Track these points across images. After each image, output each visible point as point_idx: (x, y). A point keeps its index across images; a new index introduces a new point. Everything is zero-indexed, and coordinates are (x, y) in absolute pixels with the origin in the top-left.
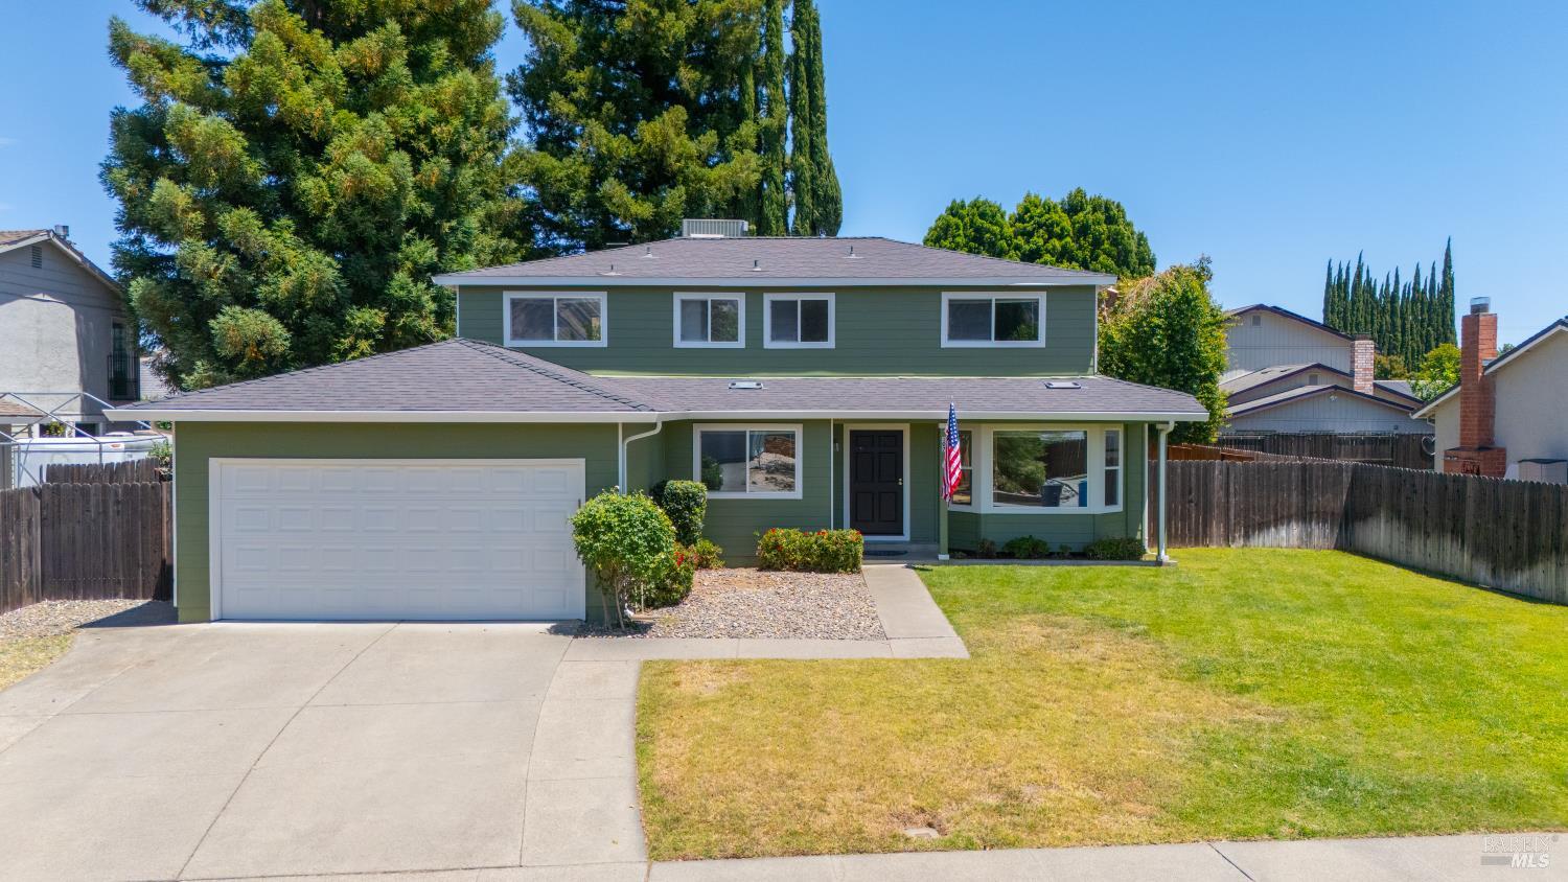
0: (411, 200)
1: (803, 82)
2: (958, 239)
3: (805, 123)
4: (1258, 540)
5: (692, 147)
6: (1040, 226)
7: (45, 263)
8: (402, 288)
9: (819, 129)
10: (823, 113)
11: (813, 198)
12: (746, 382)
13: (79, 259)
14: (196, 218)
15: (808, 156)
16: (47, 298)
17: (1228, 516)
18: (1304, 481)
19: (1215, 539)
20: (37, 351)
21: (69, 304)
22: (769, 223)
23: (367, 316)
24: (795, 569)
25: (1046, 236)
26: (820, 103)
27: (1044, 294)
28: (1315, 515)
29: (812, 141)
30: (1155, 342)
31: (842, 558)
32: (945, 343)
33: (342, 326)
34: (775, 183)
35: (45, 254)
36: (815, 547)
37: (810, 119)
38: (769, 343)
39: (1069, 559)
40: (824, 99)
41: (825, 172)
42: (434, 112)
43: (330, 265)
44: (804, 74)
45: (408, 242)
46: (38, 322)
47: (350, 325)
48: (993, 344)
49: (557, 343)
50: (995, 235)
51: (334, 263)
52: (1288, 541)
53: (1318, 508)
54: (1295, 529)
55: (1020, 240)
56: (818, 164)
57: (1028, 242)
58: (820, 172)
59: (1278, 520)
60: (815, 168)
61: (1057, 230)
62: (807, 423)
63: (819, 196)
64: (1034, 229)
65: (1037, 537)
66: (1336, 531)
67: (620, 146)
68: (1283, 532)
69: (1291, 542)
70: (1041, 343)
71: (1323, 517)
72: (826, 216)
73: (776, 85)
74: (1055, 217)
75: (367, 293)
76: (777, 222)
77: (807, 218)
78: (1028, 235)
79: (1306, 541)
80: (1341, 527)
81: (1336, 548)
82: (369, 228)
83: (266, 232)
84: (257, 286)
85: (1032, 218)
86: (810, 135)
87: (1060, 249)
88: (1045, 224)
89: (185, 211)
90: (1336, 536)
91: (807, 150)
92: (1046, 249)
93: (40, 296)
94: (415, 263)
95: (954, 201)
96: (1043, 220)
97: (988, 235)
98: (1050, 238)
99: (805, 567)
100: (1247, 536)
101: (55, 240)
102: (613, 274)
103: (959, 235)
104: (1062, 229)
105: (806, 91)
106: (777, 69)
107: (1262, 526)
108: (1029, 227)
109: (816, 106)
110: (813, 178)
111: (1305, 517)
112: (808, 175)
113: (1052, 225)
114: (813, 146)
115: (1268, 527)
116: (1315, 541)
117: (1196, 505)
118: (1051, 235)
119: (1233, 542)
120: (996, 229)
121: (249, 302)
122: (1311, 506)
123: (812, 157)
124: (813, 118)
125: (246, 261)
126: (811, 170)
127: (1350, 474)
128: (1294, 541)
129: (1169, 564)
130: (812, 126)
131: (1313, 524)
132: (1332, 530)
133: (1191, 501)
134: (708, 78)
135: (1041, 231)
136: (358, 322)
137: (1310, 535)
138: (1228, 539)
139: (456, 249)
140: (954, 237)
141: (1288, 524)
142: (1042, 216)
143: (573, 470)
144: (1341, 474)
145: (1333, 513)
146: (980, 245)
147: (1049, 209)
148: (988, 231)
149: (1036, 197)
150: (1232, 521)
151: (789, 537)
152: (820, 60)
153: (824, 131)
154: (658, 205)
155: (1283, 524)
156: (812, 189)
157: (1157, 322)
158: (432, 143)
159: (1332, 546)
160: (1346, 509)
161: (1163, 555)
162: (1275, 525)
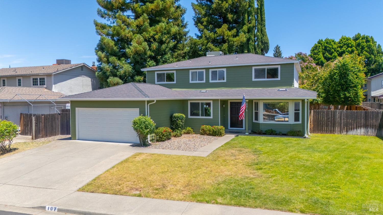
0: (149, 53)
1: (259, 14)
2: (320, 50)
3: (260, 24)
4: (351, 133)
5: (230, 33)
6: (345, 44)
7: (84, 70)
9: (263, 26)
10: (264, 21)
11: (261, 43)
12: (204, 90)
13: (91, 68)
14: (105, 59)
16: (84, 76)
17: (341, 125)
18: (366, 116)
19: (337, 132)
20: (82, 87)
21: (89, 77)
22: (250, 50)
23: (139, 78)
24: (208, 135)
25: (347, 47)
26: (264, 19)
27: (280, 66)
28: (369, 126)
29: (261, 29)
30: (335, 77)
31: (217, 133)
32: (254, 79)
33: (134, 80)
34: (252, 40)
35: (84, 68)
36: (212, 130)
37: (261, 23)
38: (210, 81)
39: (281, 135)
40: (265, 18)
41: (264, 36)
42: (155, 33)
43: (130, 67)
44: (260, 12)
45: (149, 62)
46: (82, 81)
48: (266, 79)
49: (166, 83)
50: (330, 48)
51: (131, 67)
52: (360, 133)
53: (370, 124)
54: (363, 130)
55: (339, 49)
56: (263, 34)
57: (341, 49)
58: (263, 36)
60: (262, 35)
61: (350, 45)
62: (213, 100)
63: (263, 42)
64: (343, 45)
65: (273, 129)
66: (376, 131)
67: (212, 35)
68: (359, 131)
69: (361, 134)
70: (279, 79)
71: (372, 127)
72: (265, 47)
73: (253, 16)
74: (349, 42)
75: (140, 73)
76: (252, 50)
77: (260, 48)
78: (341, 47)
79: (366, 134)
80: (378, 129)
81: (376, 136)
82: (138, 59)
83: (119, 61)
84: (117, 72)
85: (342, 42)
86: (261, 27)
87: (351, 51)
88: (346, 44)
89: (103, 58)
91: (260, 31)
92: (347, 51)
93: (83, 76)
94: (150, 66)
95: (319, 40)
96: (346, 43)
97: (328, 48)
98: (348, 48)
100: (347, 131)
101: (85, 65)
102: (177, 66)
103: (320, 49)
104: (352, 45)
105: (260, 16)
106: (253, 12)
107: (352, 129)
108: (342, 45)
109: (262, 20)
110: (261, 38)
111: (366, 126)
112: (260, 37)
113: (349, 44)
114: (261, 30)
115: (354, 129)
116: (369, 134)
117: (331, 122)
118: (348, 47)
119: (342, 133)
120: (331, 46)
121: (115, 75)
122: (368, 123)
123: (261, 33)
124: (262, 23)
125: (114, 67)
126: (261, 36)
127: (381, 114)
129: (308, 138)
130: (261, 25)
131: (369, 128)
132: (375, 131)
133: (329, 121)
134: (235, 16)
135: (345, 46)
136: (137, 79)
137: (368, 132)
138: (341, 132)
140: (318, 49)
141: (361, 128)
142: (345, 42)
144: (378, 114)
145: (375, 125)
146: (326, 51)
147: (348, 39)
148: (328, 47)
149: (345, 36)
150: (342, 127)
151: (207, 127)
152: (264, 8)
153: (264, 26)
154: (221, 48)
155: (358, 128)
156: (261, 41)
157: (336, 71)
158: (155, 40)
159: (375, 135)
160: (380, 124)
161: (306, 135)
162: (356, 129)
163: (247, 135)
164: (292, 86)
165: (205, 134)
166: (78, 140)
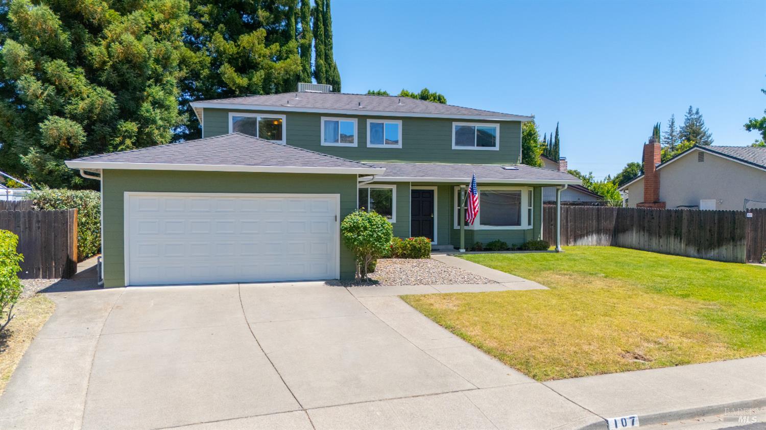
1: (321, 22)
3: (322, 43)
4: (579, 242)
5: (267, 51)
8: (147, 112)
9: (330, 47)
10: (331, 39)
11: (326, 81)
14: (31, 64)
15: (324, 60)
17: (567, 231)
18: (598, 215)
23: (130, 126)
24: (399, 257)
26: (330, 34)
27: (499, 124)
28: (603, 231)
29: (325, 52)
31: (423, 251)
32: (454, 147)
33: (115, 131)
36: (408, 245)
37: (325, 42)
38: (369, 145)
39: (517, 250)
40: (331, 32)
41: (332, 69)
42: (161, 16)
43: (110, 96)
44: (322, 19)
45: (150, 86)
47: (120, 131)
48: (476, 148)
51: (112, 95)
52: (592, 242)
53: (604, 228)
54: (595, 237)
56: (329, 64)
58: (330, 69)
59: (588, 233)
60: (327, 66)
62: (399, 184)
63: (329, 80)
65: (502, 241)
66: (611, 237)
67: (230, 47)
68: (590, 239)
70: (497, 148)
71: (606, 231)
73: (307, 23)
75: (128, 112)
79: (599, 243)
80: (613, 236)
81: (611, 245)
82: (131, 75)
83: (72, 75)
84: (64, 105)
86: (325, 49)
89: (23, 60)
90: (611, 240)
91: (323, 57)
94: (153, 98)
99: (404, 256)
100: (575, 241)
102: (289, 105)
105: (323, 27)
106: (307, 15)
107: (581, 236)
109: (328, 35)
110: (327, 71)
111: (598, 231)
112: (324, 69)
114: (326, 55)
115: (584, 236)
116: (603, 242)
117: (554, 226)
119: (570, 243)
121: (61, 114)
122: (601, 227)
123: (325, 61)
124: (327, 41)
125: (60, 91)
126: (325, 67)
127: (616, 212)
128: (595, 243)
129: (561, 252)
130: (326, 45)
131: (602, 234)
132: (609, 237)
133: (552, 225)
134: (272, 16)
136: (124, 129)
137: (600, 240)
138: (567, 242)
139: (168, 93)
141: (592, 235)
143: (333, 201)
144: (613, 212)
145: (610, 230)
150: (569, 234)
152: (330, 12)
154: (250, 79)
155: (589, 235)
156: (326, 76)
159: (609, 245)
160: (615, 227)
161: (560, 248)
162: (587, 236)
164: (516, 162)
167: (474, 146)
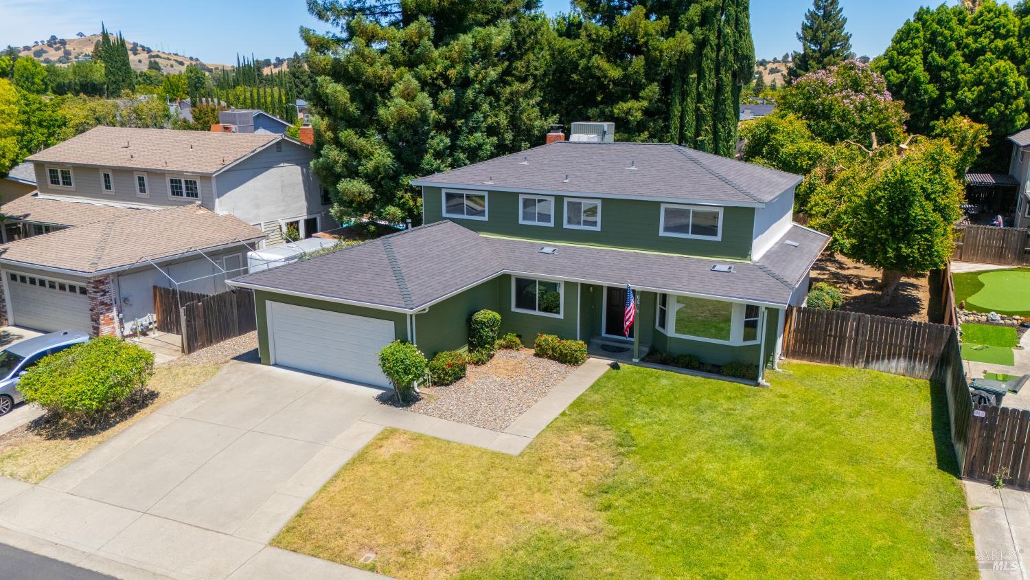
0: (433, 115)
2: (917, 41)
4: (875, 366)
5: (652, 28)
6: (988, 28)
7: (283, 150)
8: (428, 164)
11: (734, 55)
12: (549, 246)
13: (299, 143)
15: (733, 26)
16: (286, 164)
17: (856, 348)
19: (845, 361)
20: (282, 190)
21: (297, 165)
22: (704, 72)
24: (550, 358)
25: (993, 37)
27: (723, 211)
28: (918, 356)
29: (737, 15)
32: (662, 233)
33: (398, 186)
34: (711, 46)
35: (283, 145)
36: (558, 348)
38: (566, 226)
41: (744, 38)
42: (448, 62)
43: (389, 156)
45: (432, 138)
46: (282, 177)
48: (690, 236)
49: (465, 217)
50: (946, 38)
51: (391, 155)
52: (896, 369)
53: (921, 352)
54: (903, 363)
55: (970, 40)
56: (740, 32)
57: (976, 41)
58: (741, 37)
59: (891, 356)
60: (737, 35)
61: (1003, 31)
63: (738, 54)
64: (983, 31)
65: (695, 353)
66: (933, 368)
68: (894, 363)
69: (899, 371)
70: (718, 238)
71: (924, 358)
72: (742, 68)
74: (1003, 20)
76: (710, 72)
77: (729, 69)
78: (976, 35)
79: (910, 372)
80: (937, 365)
82: (407, 135)
83: (362, 139)
84: (358, 167)
85: (983, 21)
86: (736, 12)
87: (1002, 47)
88: (993, 27)
89: (325, 131)
90: (932, 371)
91: (733, 22)
92: (990, 48)
93: (282, 165)
94: (435, 150)
95: (921, 8)
96: (991, 23)
97: (940, 38)
98: (995, 38)
100: (867, 362)
101: (286, 138)
102: (490, 183)
103: (918, 37)
104: (1008, 31)
107: (879, 358)
108: (979, 29)
110: (735, 42)
111: (911, 355)
112: (731, 40)
113: (999, 28)
114: (737, 20)
115: (883, 359)
116: (916, 372)
118: (998, 35)
119: (857, 364)
120: (947, 33)
121: (355, 174)
122: (917, 350)
123: (736, 28)
125: (353, 154)
126: (734, 36)
127: (948, 333)
128: (901, 370)
129: (763, 386)
131: (916, 361)
132: (930, 367)
135: (989, 32)
137: (913, 368)
138: (853, 361)
139: (466, 132)
140: (913, 39)
141: (899, 358)
142: (992, 20)
145: (932, 356)
146: (933, 45)
147: (999, 14)
148: (941, 34)
150: (858, 351)
153: (746, 8)
154: (625, 69)
155: (894, 358)
156: (735, 49)
157: (880, 194)
158: (447, 79)
159: (929, 378)
160: (943, 354)
161: (760, 379)
162: (889, 359)
163: (636, 364)
164: (745, 257)
165: (543, 355)
166: (276, 365)
167: (688, 233)
